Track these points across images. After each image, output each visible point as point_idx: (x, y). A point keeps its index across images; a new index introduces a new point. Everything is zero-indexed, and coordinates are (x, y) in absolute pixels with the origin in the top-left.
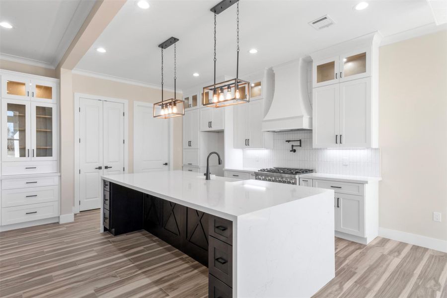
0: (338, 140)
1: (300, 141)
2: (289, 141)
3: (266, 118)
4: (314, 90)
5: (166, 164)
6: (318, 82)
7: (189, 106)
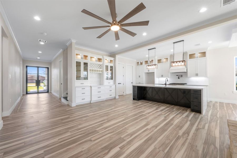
0: (197, 75)
1: (182, 75)
2: (177, 75)
3: (170, 69)
4: (188, 61)
5: (132, 83)
6: (190, 59)
7: (139, 65)
